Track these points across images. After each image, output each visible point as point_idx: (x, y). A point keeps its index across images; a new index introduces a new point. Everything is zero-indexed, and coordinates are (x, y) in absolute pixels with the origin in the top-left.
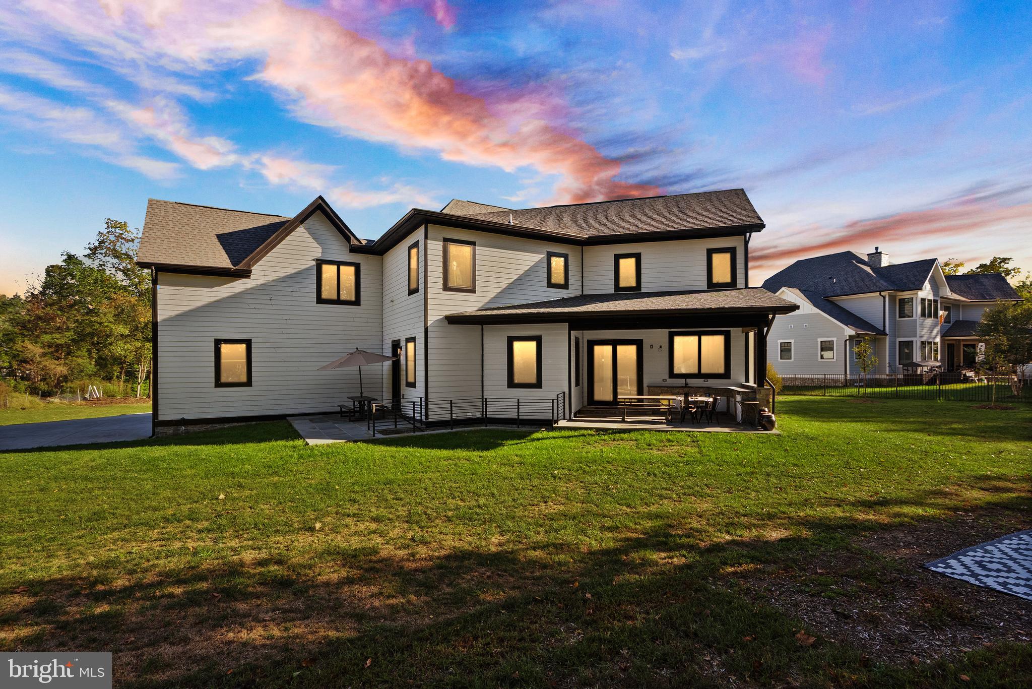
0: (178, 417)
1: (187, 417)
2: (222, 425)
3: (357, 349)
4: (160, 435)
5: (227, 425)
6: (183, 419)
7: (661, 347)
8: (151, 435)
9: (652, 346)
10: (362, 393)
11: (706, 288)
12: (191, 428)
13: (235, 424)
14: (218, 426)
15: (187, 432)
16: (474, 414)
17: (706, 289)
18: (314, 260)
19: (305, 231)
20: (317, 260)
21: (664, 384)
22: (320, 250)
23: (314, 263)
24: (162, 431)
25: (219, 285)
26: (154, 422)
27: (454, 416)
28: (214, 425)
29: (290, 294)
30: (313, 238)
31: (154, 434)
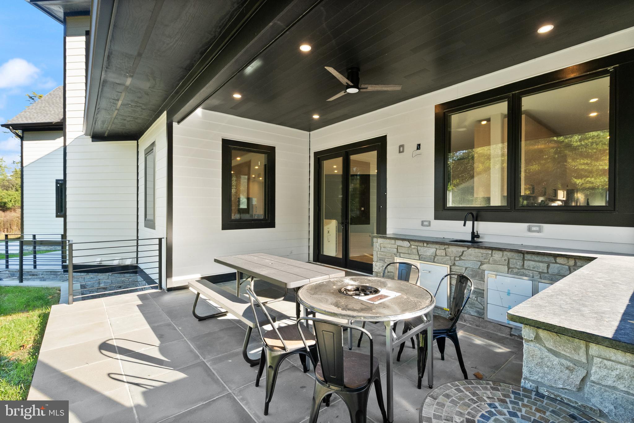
21: (425, 233)
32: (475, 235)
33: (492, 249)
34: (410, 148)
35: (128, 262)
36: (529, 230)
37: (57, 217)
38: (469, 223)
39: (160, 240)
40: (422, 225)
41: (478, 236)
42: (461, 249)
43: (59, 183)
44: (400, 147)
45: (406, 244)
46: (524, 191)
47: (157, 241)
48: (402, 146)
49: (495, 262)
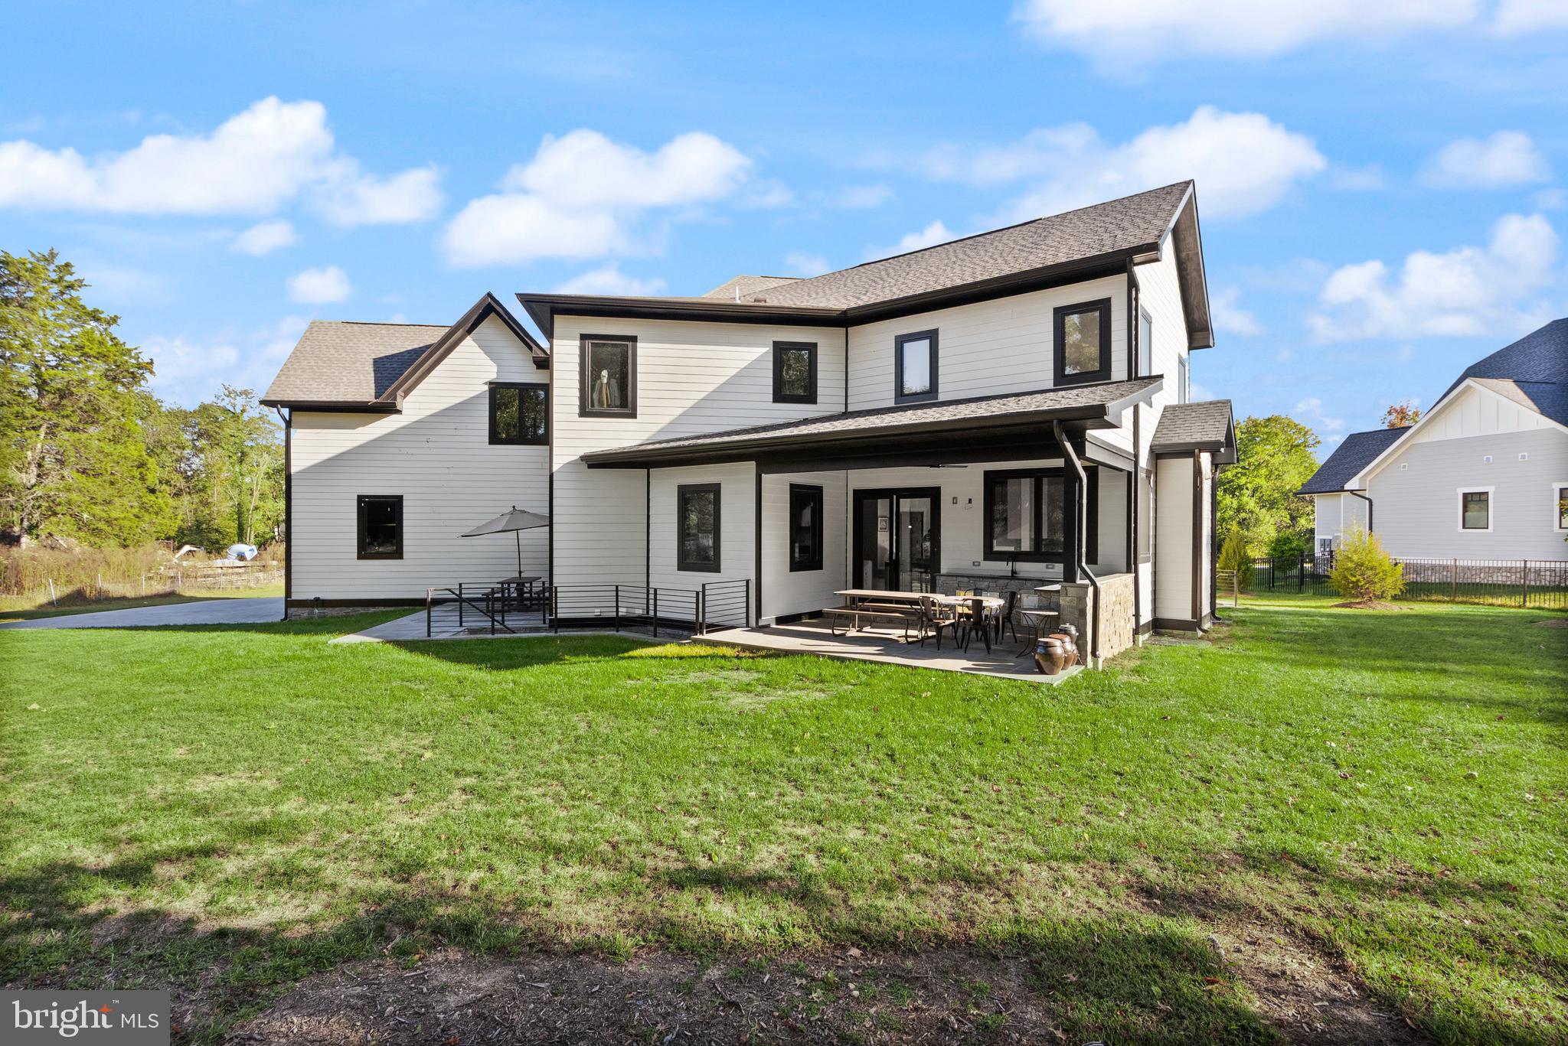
0: (312, 597)
1: (322, 596)
2: (366, 609)
3: (514, 507)
4: (293, 618)
5: (372, 610)
6: (317, 600)
7: (970, 501)
8: (283, 617)
9: (955, 500)
10: (520, 572)
11: (1051, 387)
12: (328, 611)
13: (382, 609)
14: (361, 610)
15: (323, 617)
16: (631, 610)
17: (1053, 388)
18: (486, 383)
19: (474, 344)
20: (491, 383)
21: (977, 571)
22: (495, 369)
23: (486, 388)
24: (294, 613)
25: (364, 425)
26: (286, 601)
27: (620, 614)
28: (358, 609)
29: (454, 432)
30: (485, 353)
31: (286, 618)
32: (1014, 572)
33: (1026, 580)
34: (963, 501)
35: (639, 612)
36: (1047, 568)
37: (359, 558)
38: (1010, 563)
39: (748, 581)
40: (974, 565)
41: (1016, 573)
42: (1006, 581)
43: (363, 502)
44: (954, 498)
45: (966, 579)
46: (1045, 536)
47: (745, 583)
48: (955, 498)
49: (1028, 588)
